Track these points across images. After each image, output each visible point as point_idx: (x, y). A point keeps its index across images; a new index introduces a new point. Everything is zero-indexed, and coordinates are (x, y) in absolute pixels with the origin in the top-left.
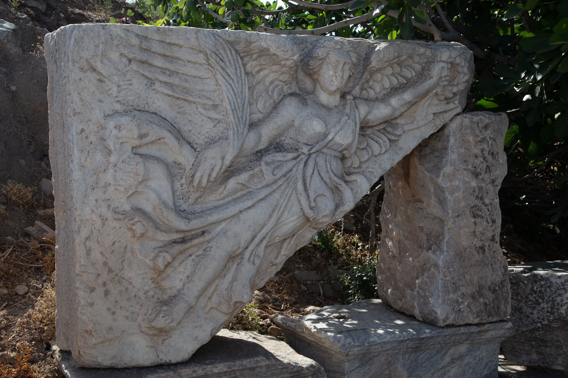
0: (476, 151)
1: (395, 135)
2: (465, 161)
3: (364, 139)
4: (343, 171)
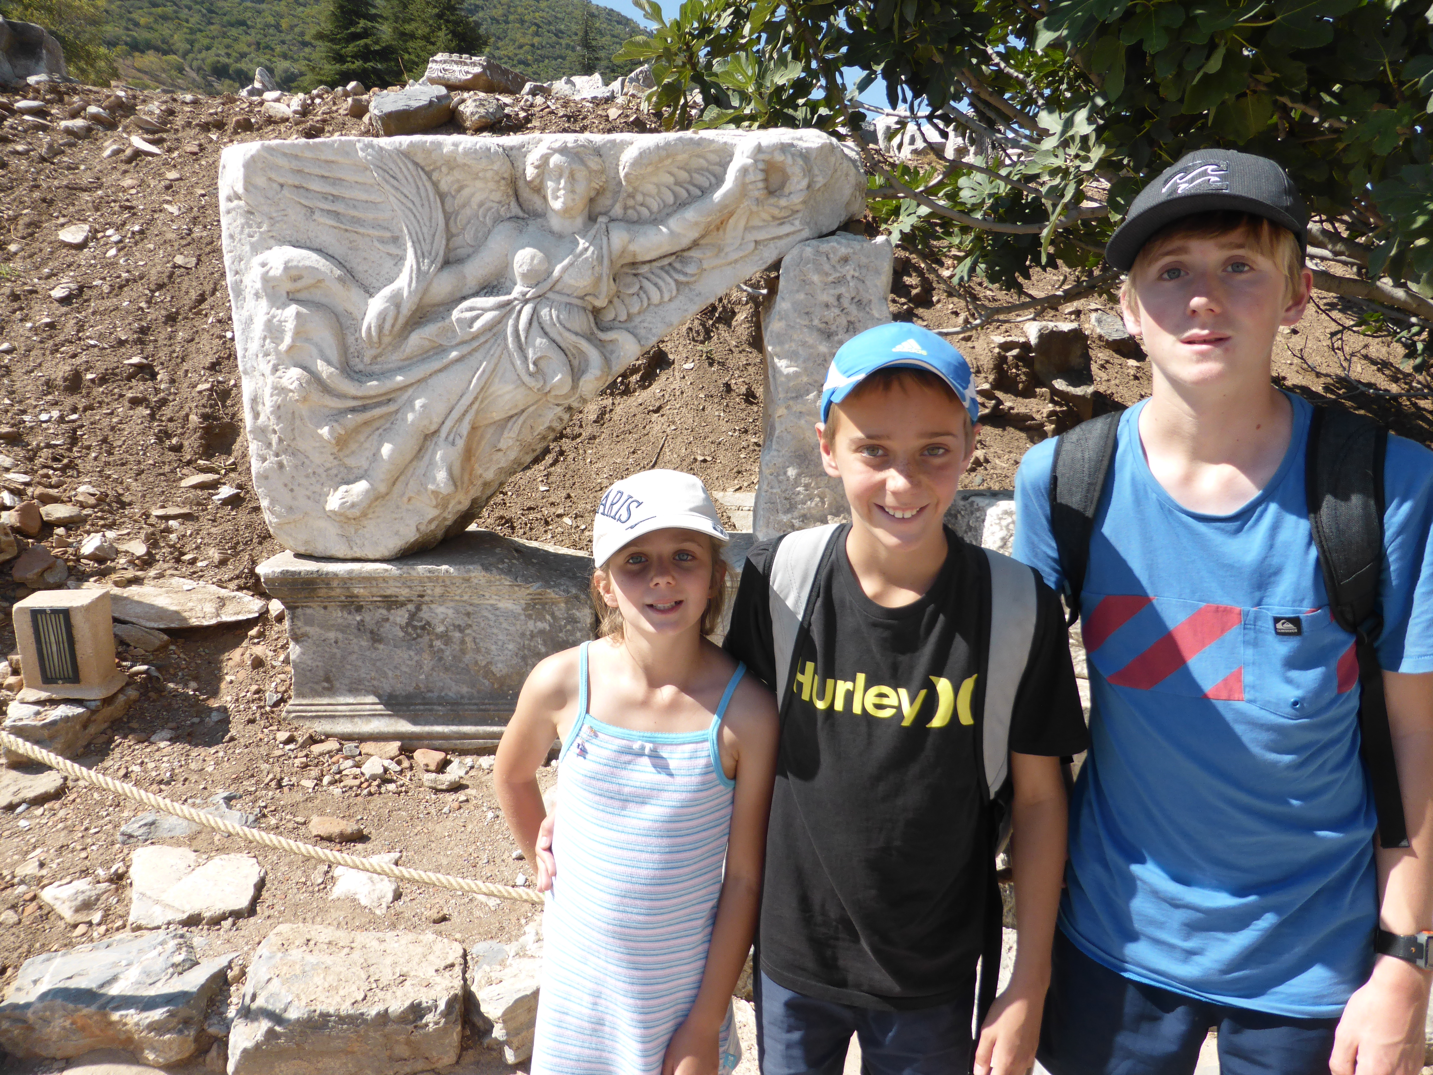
0: (826, 297)
1: (685, 274)
2: (807, 313)
3: (635, 280)
4: (593, 325)
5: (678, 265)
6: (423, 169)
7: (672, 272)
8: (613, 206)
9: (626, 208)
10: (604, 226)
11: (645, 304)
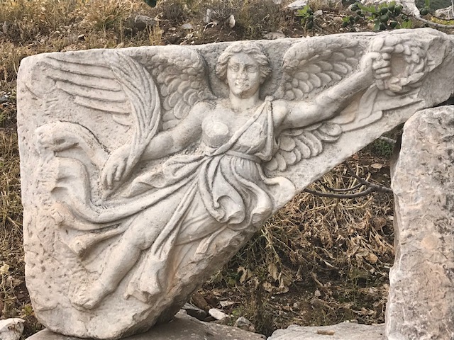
0: (439, 152)
1: (329, 136)
2: (423, 164)
3: (292, 140)
4: (261, 173)
5: (324, 130)
6: (146, 68)
7: (319, 135)
8: (276, 89)
9: (285, 90)
10: (269, 103)
11: (299, 158)
